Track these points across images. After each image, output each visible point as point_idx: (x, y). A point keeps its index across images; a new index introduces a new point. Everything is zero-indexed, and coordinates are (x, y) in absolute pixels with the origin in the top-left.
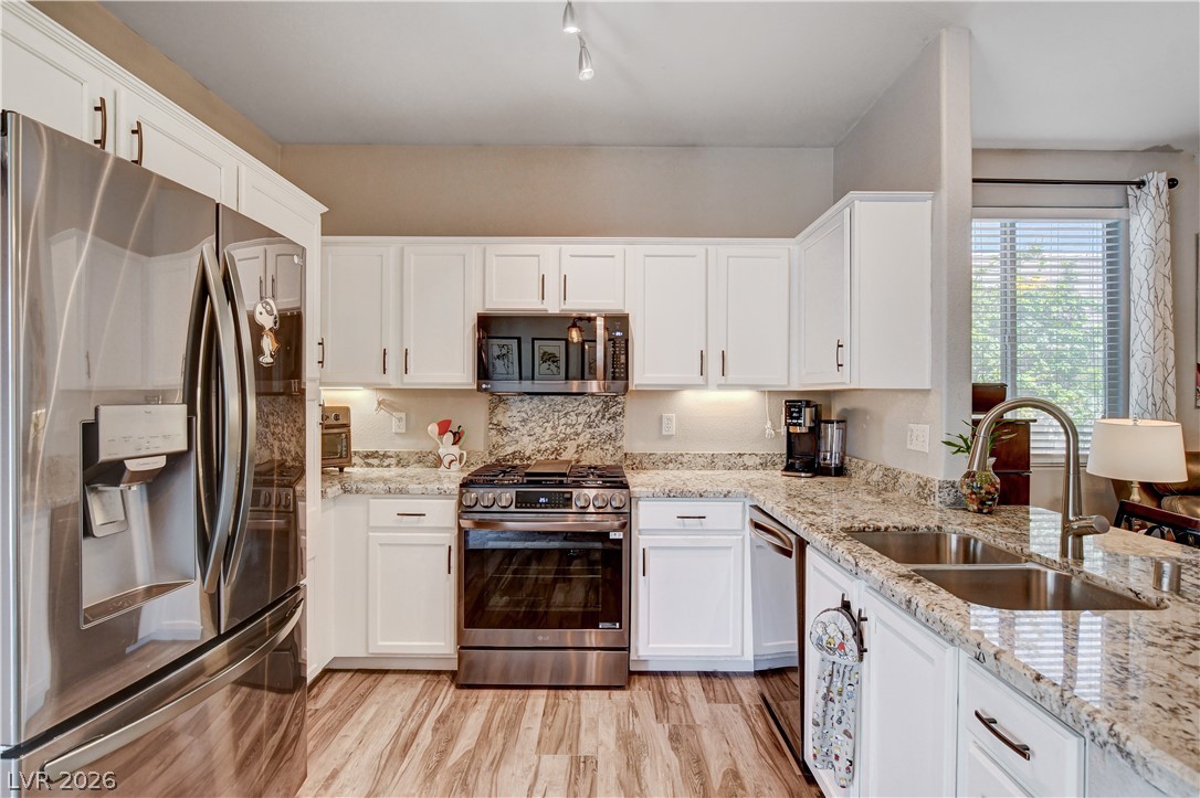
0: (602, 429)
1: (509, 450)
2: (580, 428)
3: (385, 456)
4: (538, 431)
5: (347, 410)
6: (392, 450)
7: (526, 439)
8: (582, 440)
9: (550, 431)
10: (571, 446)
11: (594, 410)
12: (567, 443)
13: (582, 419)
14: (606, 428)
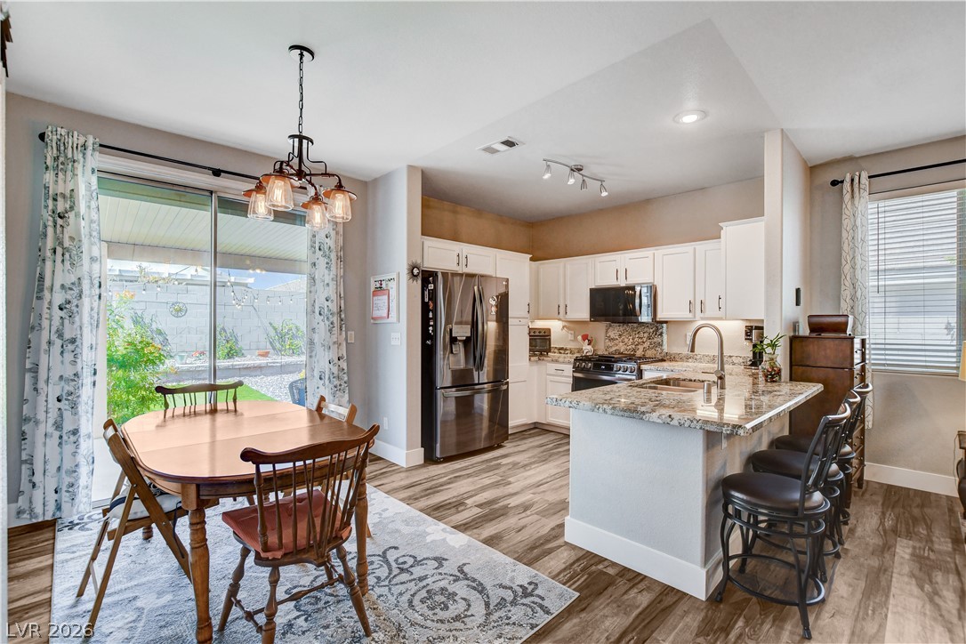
0: (655, 340)
1: (614, 349)
2: (645, 340)
3: (566, 349)
4: (626, 340)
5: (550, 330)
6: (568, 347)
7: (621, 344)
8: (646, 345)
9: (631, 340)
10: (641, 348)
11: (651, 331)
12: (639, 347)
13: (646, 335)
14: (657, 340)
